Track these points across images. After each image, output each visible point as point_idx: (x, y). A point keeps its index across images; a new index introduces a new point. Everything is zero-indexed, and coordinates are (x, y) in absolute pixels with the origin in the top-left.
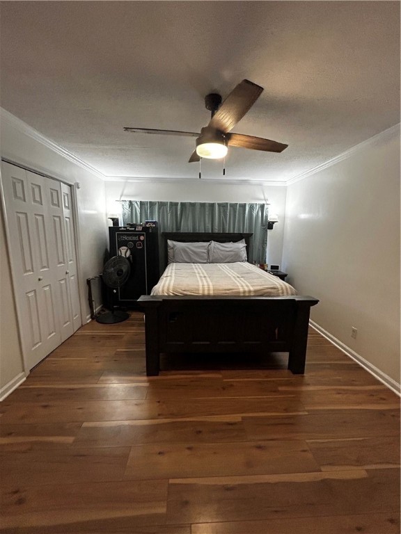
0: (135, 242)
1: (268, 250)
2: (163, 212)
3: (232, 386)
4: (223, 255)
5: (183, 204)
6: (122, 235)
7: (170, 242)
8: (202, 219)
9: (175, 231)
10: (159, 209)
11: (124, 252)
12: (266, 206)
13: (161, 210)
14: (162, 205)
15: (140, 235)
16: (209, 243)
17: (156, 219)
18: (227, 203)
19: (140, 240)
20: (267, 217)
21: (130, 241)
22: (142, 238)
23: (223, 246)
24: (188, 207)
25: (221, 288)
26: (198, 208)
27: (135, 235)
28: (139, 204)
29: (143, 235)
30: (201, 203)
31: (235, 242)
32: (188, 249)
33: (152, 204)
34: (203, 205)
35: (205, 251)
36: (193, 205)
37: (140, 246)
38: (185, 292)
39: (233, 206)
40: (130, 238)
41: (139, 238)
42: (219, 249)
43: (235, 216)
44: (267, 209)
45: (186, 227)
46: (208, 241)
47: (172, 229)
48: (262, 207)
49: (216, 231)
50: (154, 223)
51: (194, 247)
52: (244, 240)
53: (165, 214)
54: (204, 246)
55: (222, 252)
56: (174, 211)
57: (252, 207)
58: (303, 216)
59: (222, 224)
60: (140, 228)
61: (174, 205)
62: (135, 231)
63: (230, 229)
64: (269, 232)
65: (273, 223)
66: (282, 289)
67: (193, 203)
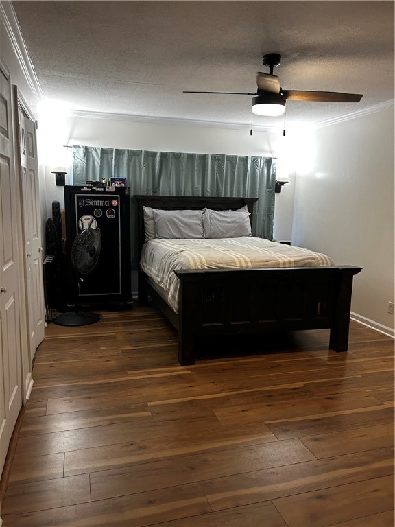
0: (104, 208)
1: (274, 221)
2: (135, 166)
3: (280, 365)
4: (222, 227)
5: (164, 155)
6: (85, 198)
7: (147, 210)
8: (190, 177)
9: (150, 194)
10: (129, 160)
11: (87, 222)
12: (273, 161)
13: (132, 163)
14: (134, 154)
15: (111, 199)
16: (202, 212)
17: (123, 175)
18: (224, 156)
19: (111, 206)
20: (274, 176)
21: (97, 207)
22: (115, 203)
23: (221, 216)
24: (170, 160)
25: (258, 260)
26: (184, 161)
27: (104, 199)
28: (99, 151)
29: (116, 198)
30: (188, 155)
31: (234, 209)
32: (176, 220)
33: (119, 153)
34: (191, 157)
35: (199, 222)
36: (177, 156)
37: (113, 214)
38: (221, 265)
39: (232, 160)
40: (96, 203)
41: (111, 203)
42: (217, 219)
43: (233, 173)
44: (274, 164)
45: (168, 188)
46: (201, 209)
47: (148, 190)
48: (269, 161)
49: (208, 194)
50: (123, 181)
51: (184, 216)
52: (246, 207)
53: (138, 168)
54: (196, 216)
55: (222, 224)
56: (151, 163)
57: (255, 160)
58: (320, 175)
59: (216, 185)
60: (111, 189)
61: (150, 155)
62: (104, 192)
63: (227, 192)
64: (277, 196)
65: (282, 184)
66: (322, 259)
67: (177, 154)
